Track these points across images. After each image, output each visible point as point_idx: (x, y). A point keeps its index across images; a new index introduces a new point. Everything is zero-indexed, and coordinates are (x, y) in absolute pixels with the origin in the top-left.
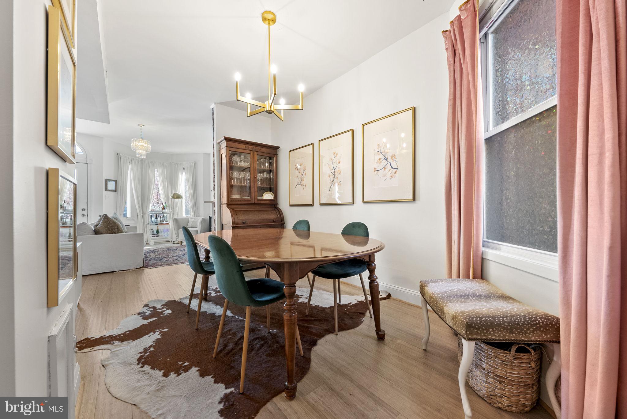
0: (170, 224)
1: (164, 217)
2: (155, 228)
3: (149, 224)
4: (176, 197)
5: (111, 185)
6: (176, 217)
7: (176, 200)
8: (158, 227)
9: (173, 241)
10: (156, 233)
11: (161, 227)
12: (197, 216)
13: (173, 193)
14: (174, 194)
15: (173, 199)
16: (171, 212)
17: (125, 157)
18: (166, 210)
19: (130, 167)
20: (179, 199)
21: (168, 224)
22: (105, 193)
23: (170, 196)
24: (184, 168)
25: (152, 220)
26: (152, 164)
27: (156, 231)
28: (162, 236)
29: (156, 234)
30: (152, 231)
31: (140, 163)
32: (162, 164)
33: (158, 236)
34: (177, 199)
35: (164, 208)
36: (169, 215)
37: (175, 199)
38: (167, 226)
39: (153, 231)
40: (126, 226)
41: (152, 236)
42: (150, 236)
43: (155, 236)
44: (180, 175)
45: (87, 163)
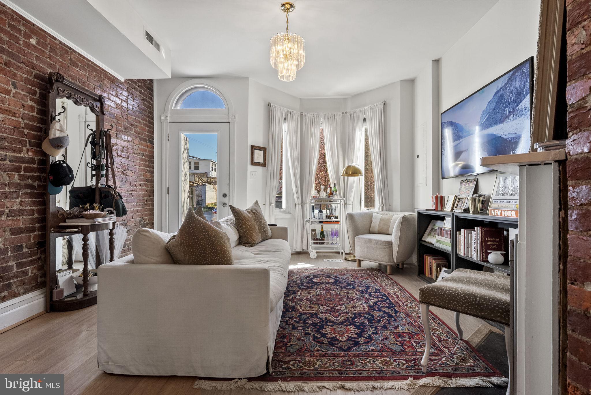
0: (341, 223)
1: (332, 210)
2: (318, 228)
3: (309, 220)
4: (352, 173)
5: (259, 156)
6: (350, 210)
7: (351, 179)
8: (322, 226)
9: (346, 254)
10: (319, 238)
11: (328, 228)
12: (388, 209)
13: (346, 165)
14: (349, 167)
15: (346, 177)
16: (343, 201)
17: (278, 109)
18: (336, 197)
19: (285, 126)
20: (356, 177)
21: (338, 222)
22: (251, 168)
23: (342, 171)
24: (365, 120)
25: (314, 214)
26: (316, 118)
27: (319, 234)
28: (328, 243)
29: (320, 240)
30: (313, 233)
31: (299, 118)
32: (329, 117)
33: (323, 243)
34: (352, 177)
35: (332, 194)
36: (339, 205)
37: (350, 177)
38: (336, 227)
39: (315, 234)
40: (269, 225)
41: (314, 243)
42: (311, 241)
43: (317, 243)
44: (359, 133)
45: (229, 121)
